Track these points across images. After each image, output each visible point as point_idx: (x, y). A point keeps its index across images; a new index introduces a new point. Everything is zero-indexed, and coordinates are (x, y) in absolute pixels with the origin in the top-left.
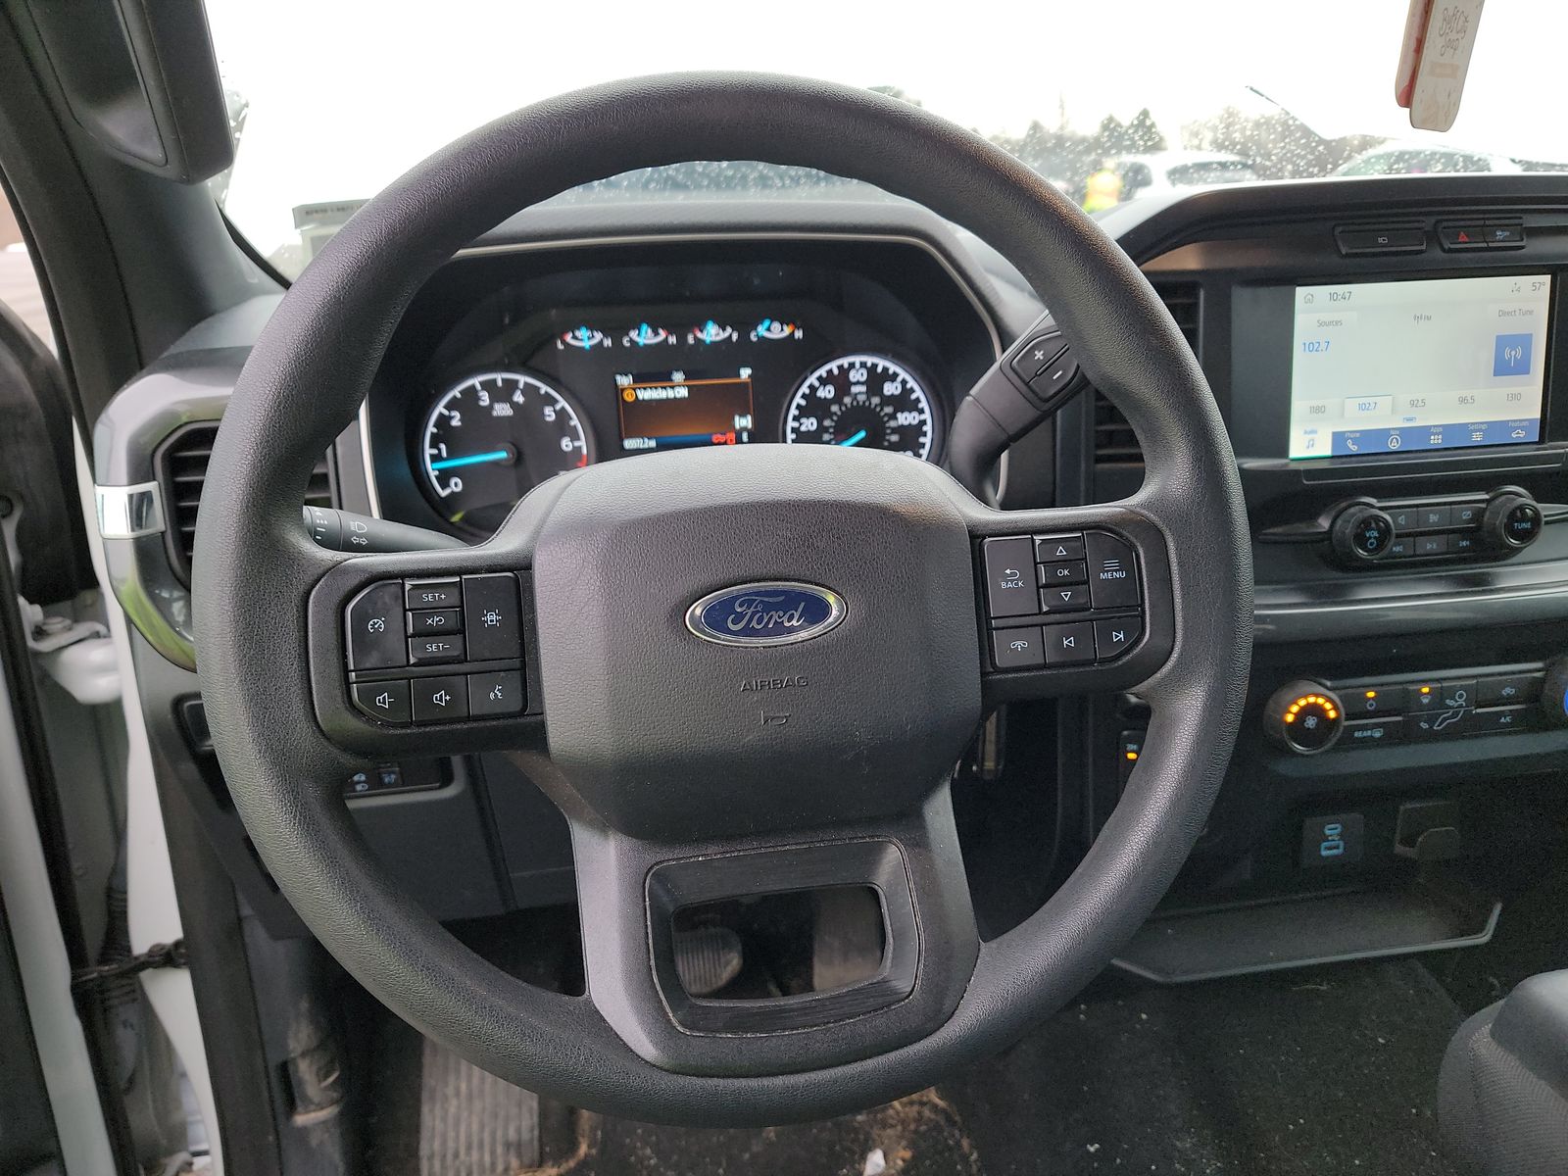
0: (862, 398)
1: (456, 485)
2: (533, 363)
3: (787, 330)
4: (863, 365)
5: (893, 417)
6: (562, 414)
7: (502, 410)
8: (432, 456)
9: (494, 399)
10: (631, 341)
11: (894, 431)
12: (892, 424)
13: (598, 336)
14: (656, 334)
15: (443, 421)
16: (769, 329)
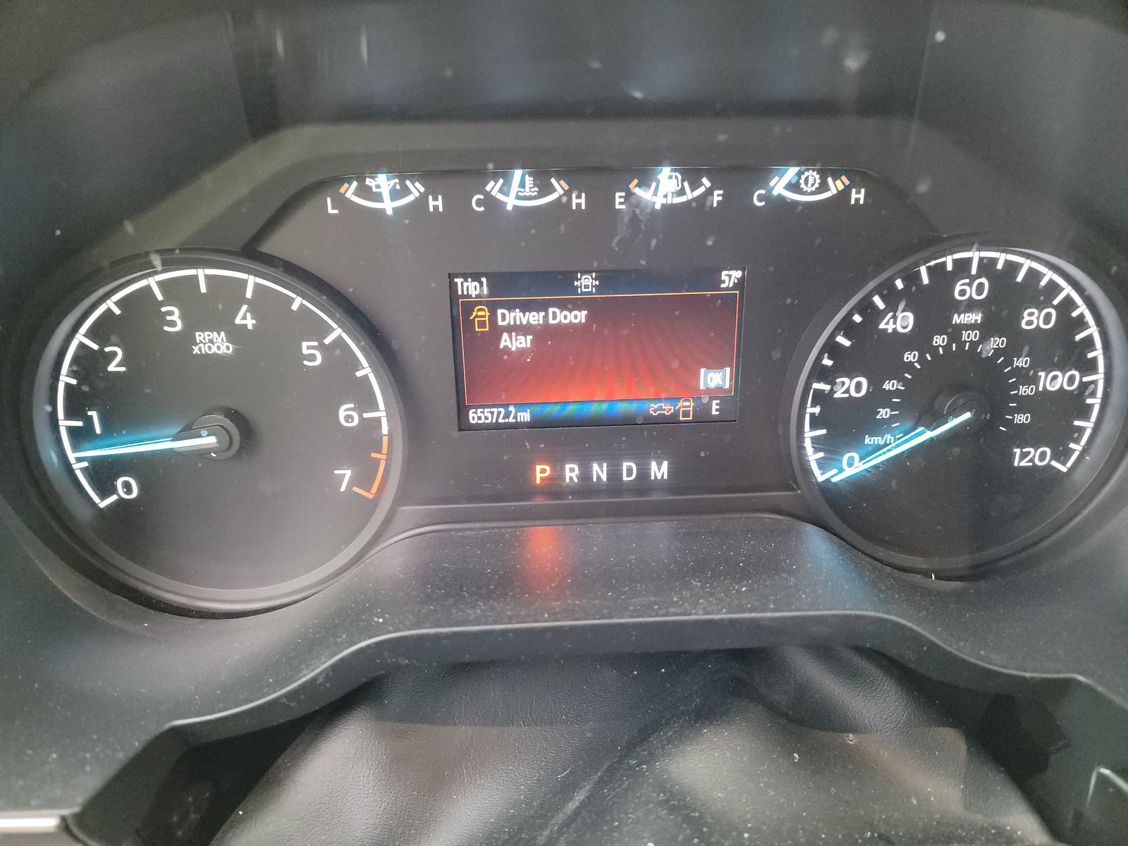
0: (969, 336)
1: (127, 488)
2: (272, 246)
3: (836, 186)
4: (987, 267)
5: (1028, 377)
6: (336, 352)
7: (212, 343)
8: (71, 431)
9: (193, 324)
10: (490, 202)
11: (1025, 404)
12: (1024, 390)
13: (416, 189)
14: (545, 189)
15: (88, 364)
16: (794, 187)
